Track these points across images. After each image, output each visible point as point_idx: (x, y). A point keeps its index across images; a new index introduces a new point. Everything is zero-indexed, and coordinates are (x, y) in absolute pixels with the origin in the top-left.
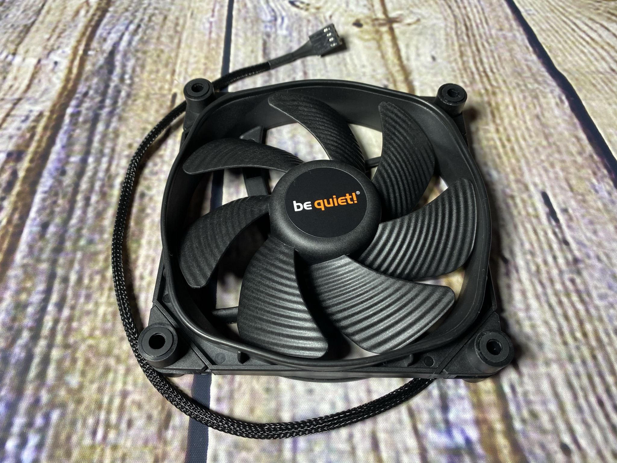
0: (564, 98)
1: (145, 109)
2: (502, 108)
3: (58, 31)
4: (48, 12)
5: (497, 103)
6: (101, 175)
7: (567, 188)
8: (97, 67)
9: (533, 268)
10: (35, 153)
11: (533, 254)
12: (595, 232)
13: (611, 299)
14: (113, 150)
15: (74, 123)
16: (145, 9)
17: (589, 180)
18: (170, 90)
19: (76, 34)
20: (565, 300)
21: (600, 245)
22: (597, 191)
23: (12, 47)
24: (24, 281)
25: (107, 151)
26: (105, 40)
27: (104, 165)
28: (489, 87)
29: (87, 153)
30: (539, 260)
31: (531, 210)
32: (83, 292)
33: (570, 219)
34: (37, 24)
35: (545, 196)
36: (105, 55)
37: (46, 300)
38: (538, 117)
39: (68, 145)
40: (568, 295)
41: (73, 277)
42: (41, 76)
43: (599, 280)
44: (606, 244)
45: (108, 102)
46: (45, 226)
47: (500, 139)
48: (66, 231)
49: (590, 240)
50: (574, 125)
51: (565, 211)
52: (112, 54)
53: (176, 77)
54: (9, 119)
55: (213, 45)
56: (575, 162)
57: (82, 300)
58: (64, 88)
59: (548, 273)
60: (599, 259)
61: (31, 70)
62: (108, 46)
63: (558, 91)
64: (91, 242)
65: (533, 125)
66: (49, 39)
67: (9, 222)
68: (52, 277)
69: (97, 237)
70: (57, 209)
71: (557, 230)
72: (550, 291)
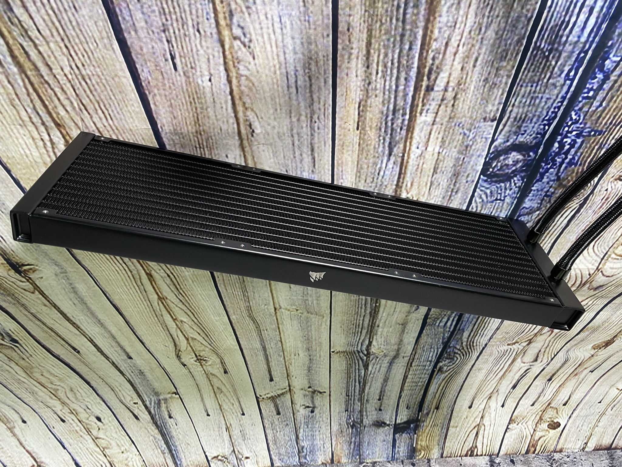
0: (160, 130)
1: (371, 119)
2: (193, 123)
3: (419, 170)
4: (426, 184)
5: (196, 126)
6: (388, 78)
7: (164, 74)
8: (397, 146)
9: (185, 27)
10: (420, 91)
11: (185, 35)
12: (153, 47)
13: (150, 10)
14: (384, 93)
15: (404, 109)
16: (376, 186)
17: (152, 78)
18: (360, 133)
19: (410, 168)
20: (172, 10)
21: (152, 40)
22: (149, 72)
23: (440, 157)
24: (416, 20)
25: (387, 93)
26: (394, 163)
27: (387, 83)
28: (199, 136)
29: (396, 91)
30: (182, 31)
31: (183, 60)
32: (389, 13)
33: (164, 55)
34: (431, 174)
35: (175, 69)
36: (393, 153)
37: (405, 10)
38: (174, 117)
39: (405, 95)
40: (170, 12)
41: (394, 21)
42: (425, 140)
43: (154, 20)
44: (149, 41)
45: (389, 124)
46: (410, 49)
47: (195, 103)
48: (400, 46)
49: (156, 43)
50: (156, 113)
51: (166, 60)
52: (390, 155)
53: (358, 141)
54: (436, 111)
55: (340, 162)
56: (158, 90)
57: (389, 9)
58: (412, 133)
59: (178, 24)
60: (153, 32)
61: (430, 143)
62: (393, 159)
63: (163, 135)
64: (389, 40)
65: (177, 112)
66: (423, 164)
67: (428, 52)
68: (404, 21)
69: (386, 43)
70: (406, 58)
71: (171, 49)
72: (178, 14)
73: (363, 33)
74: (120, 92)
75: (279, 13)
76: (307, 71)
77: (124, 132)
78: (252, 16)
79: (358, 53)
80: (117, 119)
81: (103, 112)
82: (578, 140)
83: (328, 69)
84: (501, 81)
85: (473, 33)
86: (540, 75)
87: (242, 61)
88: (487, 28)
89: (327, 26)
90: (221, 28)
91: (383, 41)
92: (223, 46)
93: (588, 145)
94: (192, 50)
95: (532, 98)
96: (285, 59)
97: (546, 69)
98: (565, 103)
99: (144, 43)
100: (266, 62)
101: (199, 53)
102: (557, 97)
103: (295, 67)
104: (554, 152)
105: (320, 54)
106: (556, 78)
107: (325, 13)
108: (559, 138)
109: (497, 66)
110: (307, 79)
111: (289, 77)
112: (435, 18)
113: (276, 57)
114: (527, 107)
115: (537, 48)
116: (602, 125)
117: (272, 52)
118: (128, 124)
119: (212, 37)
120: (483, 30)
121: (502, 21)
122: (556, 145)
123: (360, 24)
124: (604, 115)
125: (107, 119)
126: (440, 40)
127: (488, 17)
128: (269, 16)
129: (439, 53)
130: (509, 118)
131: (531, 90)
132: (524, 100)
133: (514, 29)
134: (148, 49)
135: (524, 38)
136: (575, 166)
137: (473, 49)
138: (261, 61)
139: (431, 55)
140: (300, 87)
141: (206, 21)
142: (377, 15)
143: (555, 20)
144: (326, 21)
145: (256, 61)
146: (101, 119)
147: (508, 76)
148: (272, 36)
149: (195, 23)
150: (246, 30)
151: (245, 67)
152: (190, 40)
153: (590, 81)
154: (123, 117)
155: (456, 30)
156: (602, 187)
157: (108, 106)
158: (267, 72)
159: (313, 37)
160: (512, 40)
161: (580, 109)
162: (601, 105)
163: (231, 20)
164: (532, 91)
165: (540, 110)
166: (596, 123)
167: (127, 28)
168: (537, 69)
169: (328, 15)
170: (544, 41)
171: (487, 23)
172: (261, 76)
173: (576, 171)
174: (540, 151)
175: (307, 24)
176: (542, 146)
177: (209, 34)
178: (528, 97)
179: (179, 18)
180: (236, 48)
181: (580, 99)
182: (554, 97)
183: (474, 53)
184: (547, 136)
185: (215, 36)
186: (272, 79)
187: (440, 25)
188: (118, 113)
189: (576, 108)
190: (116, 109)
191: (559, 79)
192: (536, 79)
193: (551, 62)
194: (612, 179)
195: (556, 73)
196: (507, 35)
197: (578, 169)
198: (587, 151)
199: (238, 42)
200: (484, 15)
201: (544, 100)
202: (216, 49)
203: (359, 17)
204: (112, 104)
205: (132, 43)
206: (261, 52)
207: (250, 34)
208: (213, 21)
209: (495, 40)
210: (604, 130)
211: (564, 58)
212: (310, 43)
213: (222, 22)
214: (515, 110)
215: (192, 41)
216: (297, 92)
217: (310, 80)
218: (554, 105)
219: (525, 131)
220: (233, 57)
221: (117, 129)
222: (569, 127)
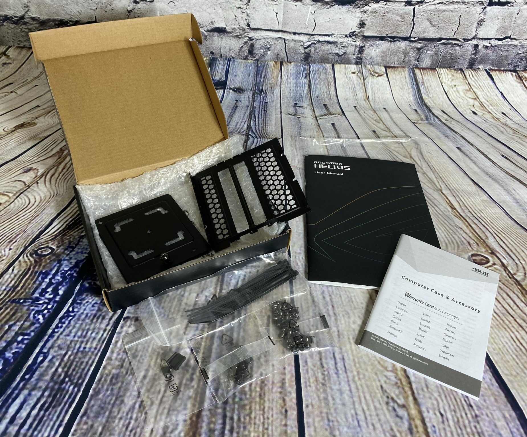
73: (269, 407)
74: (508, 362)
75: (361, 430)
76: (326, 373)
77: (497, 325)
78: (389, 428)
79: (272, 388)
80: (507, 337)
81: (521, 344)
82: (38, 296)
83: (304, 374)
84: (119, 354)
85: (149, 403)
86: (75, 358)
87: (393, 385)
88: (133, 407)
89: (309, 416)
90: (419, 417)
91: (247, 399)
92: (415, 399)
93: (27, 290)
94: (446, 396)
95: (85, 337)
96: (349, 385)
97: (68, 365)
98: (50, 331)
99: (494, 405)
100: (368, 383)
101: (438, 394)
102: (58, 337)
103: (338, 377)
104: (63, 286)
105: (314, 388)
106: (58, 355)
107: (312, 429)
108: (57, 299)
109: (123, 370)
110: (325, 365)
111: (343, 368)
112: (191, 419)
113: (360, 387)
114: (91, 328)
115: (78, 385)
116: (11, 307)
117: (363, 392)
118: (496, 333)
119: (427, 408)
120: (137, 406)
121: (116, 414)
122: (61, 292)
123: (272, 416)
124: (8, 317)
125: (517, 338)
126: (186, 397)
127: (131, 418)
128: (371, 427)
129: (186, 385)
130: (110, 319)
131: (86, 344)
132: (93, 335)
133: (103, 405)
134: (490, 400)
135: (92, 396)
136: (41, 271)
137: (149, 387)
138: (374, 384)
139: (194, 383)
140: (331, 358)
141: (435, 425)
142: (255, 424)
143: (56, 412)
144: (311, 420)
145: (379, 384)
146: (523, 338)
147: (110, 359)
148: (365, 408)
149: (446, 423)
150: (393, 414)
151: (389, 379)
152: (450, 406)
153: (21, 351)
154: (502, 339)
155: (167, 406)
156: (15, 252)
157: (518, 349)
158: (367, 374)
159: (323, 405)
160: (105, 394)
161: (33, 324)
162: (10, 327)
163: (410, 425)
164: (84, 343)
165: (78, 325)
166: (17, 310)
167: (513, 420)
168: (79, 364)
169: (309, 427)
170: (70, 392)
171: (132, 413)
172: (372, 370)
173: (42, 267)
174: (78, 288)
175: (331, 418)
176: (76, 291)
177: (431, 412)
178: (90, 338)
179: (463, 428)
180: (401, 397)
181: (32, 334)
182: (61, 337)
183: (148, 383)
184: (70, 301)
185: (424, 409)
186: (361, 367)
187: (185, 412)
188: (507, 343)
189: (37, 325)
190: (509, 347)
191: (55, 354)
192: (79, 355)
193: (63, 371)
194: (4, 258)
195: (57, 359)
196: (111, 400)
197: (39, 268)
198: (29, 285)
199: (399, 402)
200: (136, 420)
201: (73, 334)
202: (421, 396)
203: (274, 423)
204: (514, 351)
205: (506, 406)
206: (375, 393)
207: (388, 409)
208: (429, 425)
209: (124, 395)
210: (9, 303)
211: (47, 375)
212: (326, 399)
213: (418, 422)
214: (103, 326)
215: (447, 405)
216: (334, 354)
217: (322, 364)
218: (62, 330)
219: (93, 306)
220: (403, 389)
221: (505, 328)
222: (46, 308)
